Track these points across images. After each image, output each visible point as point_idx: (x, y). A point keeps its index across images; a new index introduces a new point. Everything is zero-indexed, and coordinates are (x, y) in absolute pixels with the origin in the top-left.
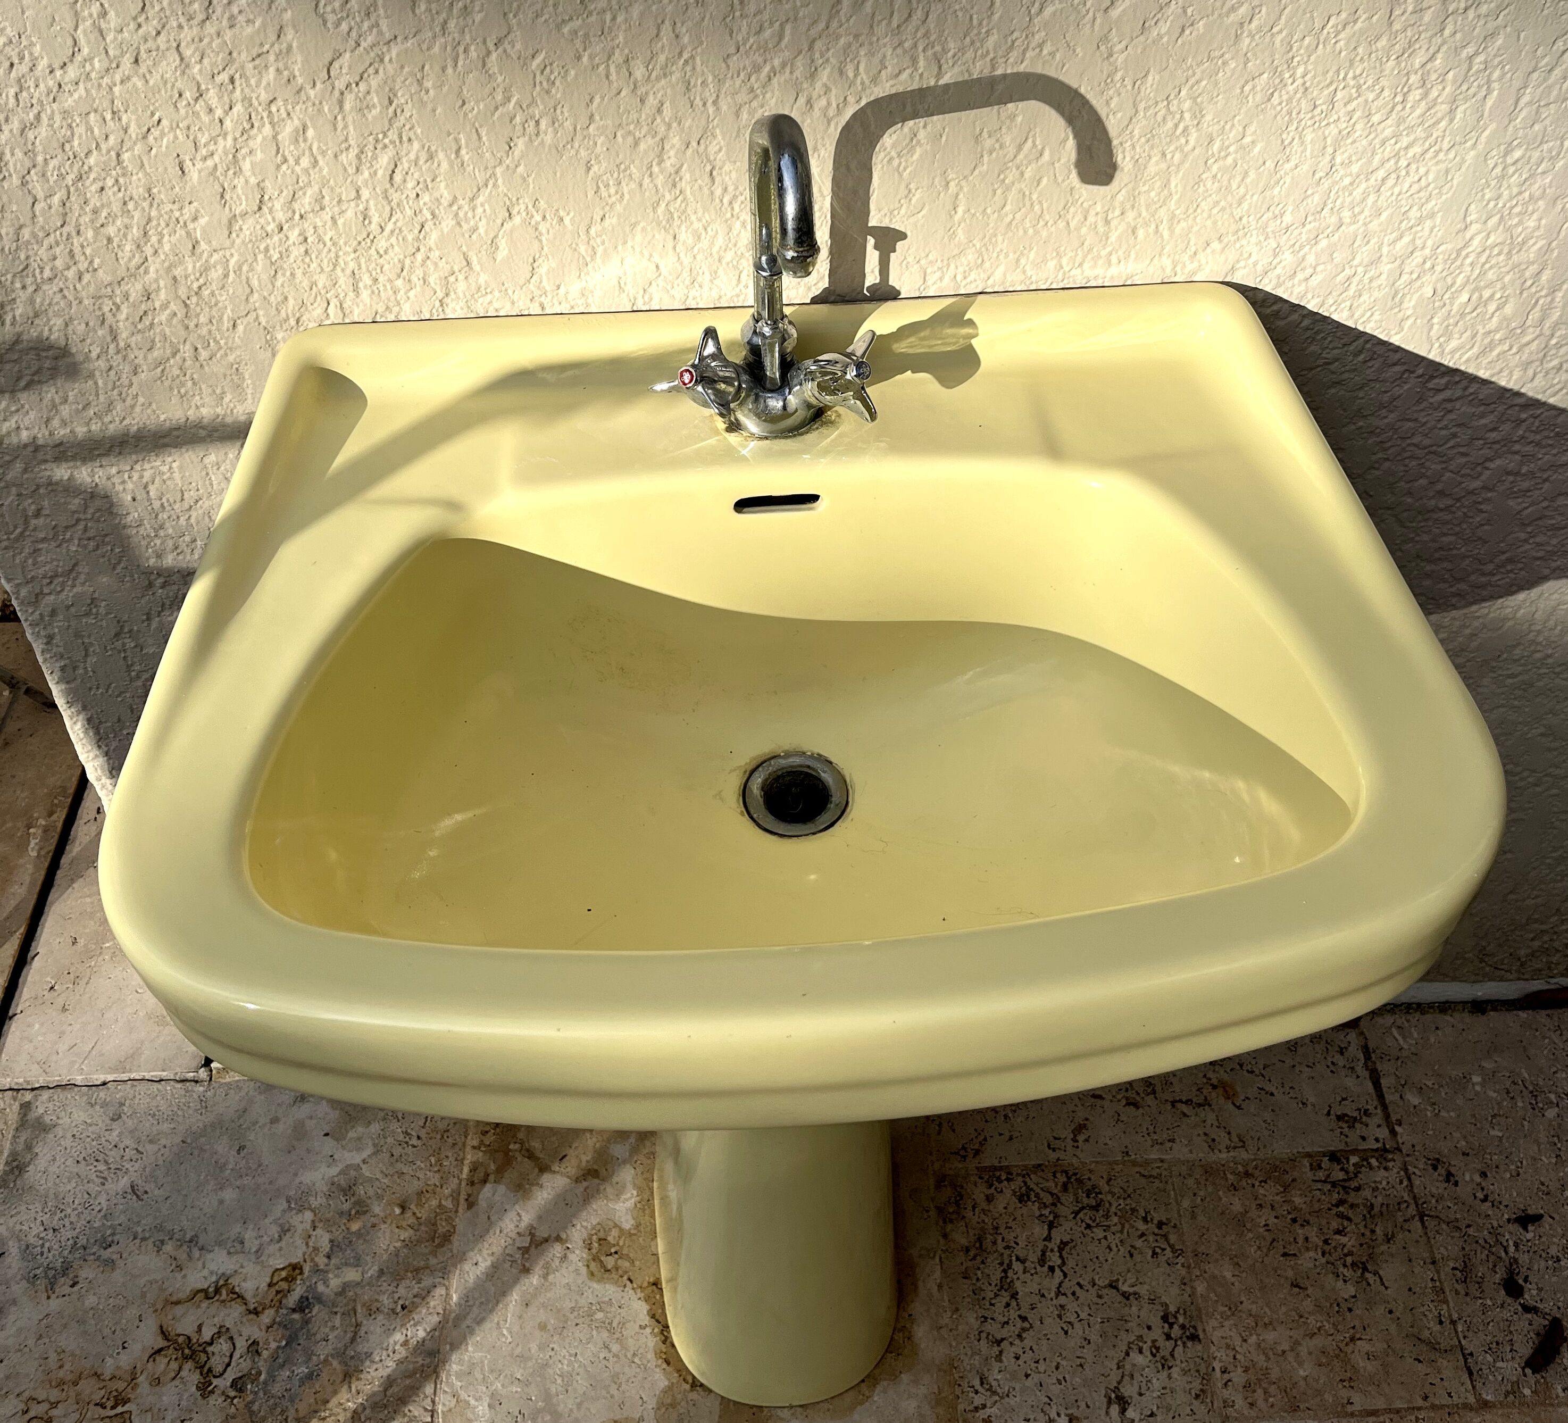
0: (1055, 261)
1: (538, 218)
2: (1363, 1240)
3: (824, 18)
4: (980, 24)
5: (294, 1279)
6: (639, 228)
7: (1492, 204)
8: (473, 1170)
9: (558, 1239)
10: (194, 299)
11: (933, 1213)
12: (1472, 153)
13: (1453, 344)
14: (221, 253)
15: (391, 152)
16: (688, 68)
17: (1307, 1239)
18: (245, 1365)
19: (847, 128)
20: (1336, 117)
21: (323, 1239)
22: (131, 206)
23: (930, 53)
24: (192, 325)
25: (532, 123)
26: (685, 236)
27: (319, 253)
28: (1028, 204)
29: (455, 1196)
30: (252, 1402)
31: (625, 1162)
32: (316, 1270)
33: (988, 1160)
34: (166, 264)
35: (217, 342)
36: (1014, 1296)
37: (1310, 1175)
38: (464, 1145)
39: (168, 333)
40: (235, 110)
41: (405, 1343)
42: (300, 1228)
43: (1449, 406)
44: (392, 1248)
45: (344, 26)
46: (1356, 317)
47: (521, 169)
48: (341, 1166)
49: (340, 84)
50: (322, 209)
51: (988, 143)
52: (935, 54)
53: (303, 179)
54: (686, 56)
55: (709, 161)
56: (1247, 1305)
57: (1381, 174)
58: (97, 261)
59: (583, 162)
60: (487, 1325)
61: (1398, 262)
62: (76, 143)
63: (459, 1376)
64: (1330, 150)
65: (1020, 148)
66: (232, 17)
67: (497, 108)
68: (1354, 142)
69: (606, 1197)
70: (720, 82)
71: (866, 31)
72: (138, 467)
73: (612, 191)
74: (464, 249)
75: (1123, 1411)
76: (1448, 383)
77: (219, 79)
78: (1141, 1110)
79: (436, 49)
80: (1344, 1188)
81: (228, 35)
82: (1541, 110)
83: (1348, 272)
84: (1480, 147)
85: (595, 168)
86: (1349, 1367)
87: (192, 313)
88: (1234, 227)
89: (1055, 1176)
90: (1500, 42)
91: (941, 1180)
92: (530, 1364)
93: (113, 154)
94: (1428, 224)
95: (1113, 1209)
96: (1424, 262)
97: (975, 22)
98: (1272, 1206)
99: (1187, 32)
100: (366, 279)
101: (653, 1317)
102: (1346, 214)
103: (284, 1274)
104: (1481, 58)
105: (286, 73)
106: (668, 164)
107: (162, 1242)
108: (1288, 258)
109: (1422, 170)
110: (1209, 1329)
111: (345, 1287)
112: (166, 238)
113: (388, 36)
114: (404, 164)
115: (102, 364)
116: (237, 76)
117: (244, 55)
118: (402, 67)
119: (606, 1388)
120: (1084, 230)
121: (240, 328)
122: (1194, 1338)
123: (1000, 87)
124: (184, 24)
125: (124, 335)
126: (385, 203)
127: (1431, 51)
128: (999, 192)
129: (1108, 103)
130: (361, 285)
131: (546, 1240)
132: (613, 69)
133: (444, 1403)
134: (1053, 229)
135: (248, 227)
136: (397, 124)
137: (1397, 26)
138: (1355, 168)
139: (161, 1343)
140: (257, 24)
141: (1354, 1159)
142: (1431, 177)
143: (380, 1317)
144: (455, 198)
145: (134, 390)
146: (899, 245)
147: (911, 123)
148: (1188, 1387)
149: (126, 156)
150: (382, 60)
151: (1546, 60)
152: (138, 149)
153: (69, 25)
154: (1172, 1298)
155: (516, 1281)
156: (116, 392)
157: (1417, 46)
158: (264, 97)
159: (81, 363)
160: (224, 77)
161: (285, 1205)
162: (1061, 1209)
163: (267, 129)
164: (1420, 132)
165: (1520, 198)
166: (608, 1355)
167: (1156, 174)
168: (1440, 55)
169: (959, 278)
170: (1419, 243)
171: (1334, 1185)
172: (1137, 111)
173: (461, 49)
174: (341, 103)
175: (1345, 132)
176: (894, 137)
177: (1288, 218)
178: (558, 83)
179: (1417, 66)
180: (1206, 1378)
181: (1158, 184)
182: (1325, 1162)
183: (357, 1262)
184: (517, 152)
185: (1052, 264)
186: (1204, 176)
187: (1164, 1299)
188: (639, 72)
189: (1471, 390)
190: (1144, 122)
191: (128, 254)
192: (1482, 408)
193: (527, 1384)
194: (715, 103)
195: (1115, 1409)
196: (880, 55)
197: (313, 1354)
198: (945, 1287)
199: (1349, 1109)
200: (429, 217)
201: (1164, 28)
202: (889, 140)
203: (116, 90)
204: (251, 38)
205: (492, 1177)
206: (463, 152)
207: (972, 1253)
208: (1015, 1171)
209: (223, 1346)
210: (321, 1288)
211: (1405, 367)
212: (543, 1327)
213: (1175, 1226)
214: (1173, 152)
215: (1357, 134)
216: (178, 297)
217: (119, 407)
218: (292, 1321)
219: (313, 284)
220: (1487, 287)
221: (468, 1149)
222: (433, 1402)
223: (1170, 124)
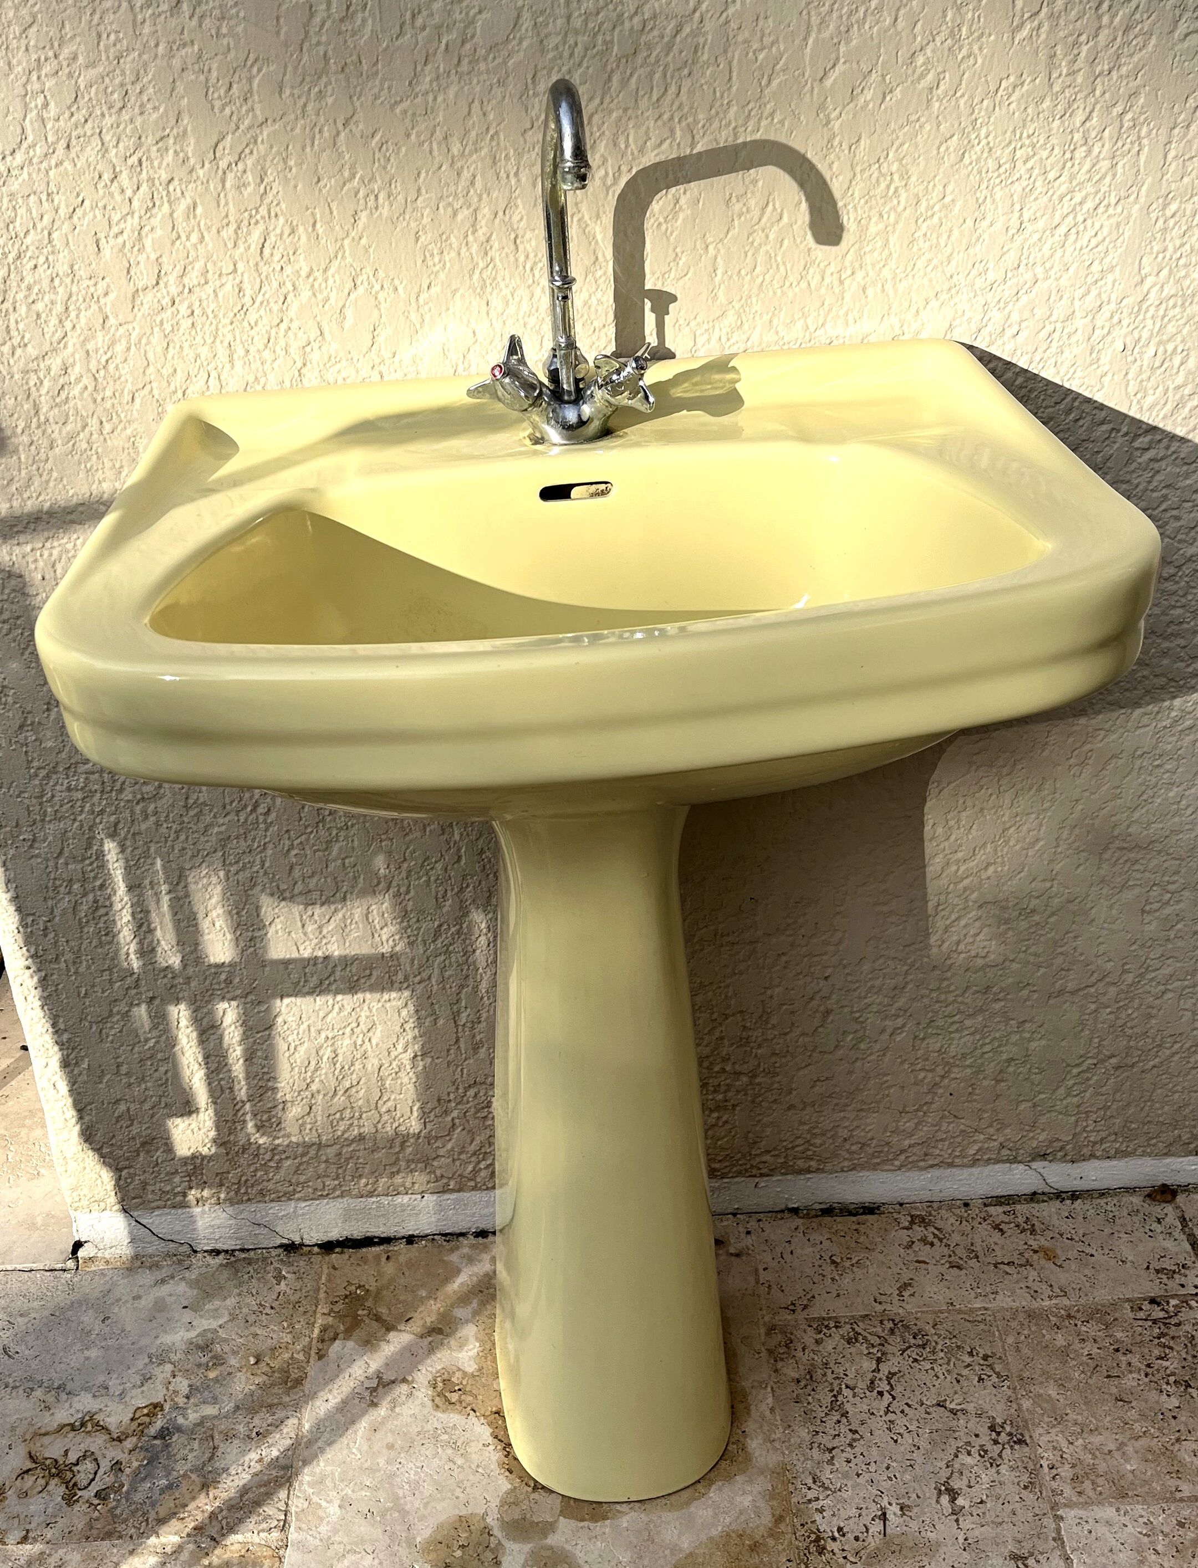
0: (802, 321)
1: (377, 287)
2: (1184, 1363)
3: (599, 94)
4: (722, 97)
5: (155, 1415)
6: (458, 295)
7: (1161, 256)
8: (324, 1329)
9: (404, 1380)
10: (102, 373)
11: (764, 1354)
12: (1137, 207)
13: (1150, 400)
14: (125, 327)
15: (261, 227)
16: (494, 144)
17: (1130, 1364)
18: (109, 1480)
19: (622, 197)
20: (1018, 176)
21: (182, 1385)
22: (57, 282)
23: (684, 124)
24: (99, 399)
25: (372, 197)
26: (496, 303)
27: (203, 325)
28: (774, 266)
29: (306, 1351)
30: (116, 1508)
31: (467, 1321)
32: (176, 1407)
33: (816, 1312)
34: (82, 338)
35: (118, 415)
36: (845, 1414)
37: (1131, 1315)
38: (315, 1312)
39: (79, 407)
40: (141, 190)
41: (260, 1460)
42: (161, 1376)
43: (1156, 466)
44: (246, 1390)
45: (227, 111)
46: (1062, 374)
47: (364, 241)
48: (198, 1331)
49: (223, 164)
50: (206, 283)
51: (737, 207)
52: (688, 125)
53: (192, 254)
54: (492, 132)
55: (513, 230)
56: (1072, 1416)
57: (1062, 230)
58: (27, 336)
59: (413, 233)
60: (336, 1446)
61: (1090, 317)
62: (17, 224)
63: (311, 1485)
64: (1017, 207)
65: (763, 210)
66: (142, 105)
67: (344, 184)
68: (1036, 199)
69: (450, 1348)
70: (519, 155)
71: (632, 105)
72: (48, 545)
73: (436, 259)
74: (318, 318)
75: (953, 1500)
76: (1151, 442)
77: (130, 162)
78: (964, 1271)
79: (298, 131)
80: (1165, 1324)
81: (139, 120)
82: (1187, 163)
83: (1049, 328)
84: (1142, 200)
85: (422, 239)
86: (1175, 1462)
87: (100, 387)
88: (946, 286)
89: (881, 1322)
90: (1142, 100)
91: (771, 1329)
92: (378, 1474)
93: (46, 233)
94: (1110, 278)
95: (939, 1347)
96: (1112, 317)
97: (718, 94)
98: (1095, 1341)
99: (888, 98)
100: (240, 351)
101: (496, 1437)
102: (1039, 270)
103: (146, 1411)
104: (1129, 116)
105: (181, 155)
106: (480, 232)
107: (32, 1389)
108: (996, 316)
109: (1097, 226)
110: (1036, 1436)
111: (203, 1421)
112: (83, 313)
113: (261, 119)
114: (272, 239)
115: (25, 439)
116: (144, 159)
117: (150, 138)
118: (271, 147)
119: (452, 1491)
120: (823, 291)
121: (138, 401)
122: (1021, 1442)
123: (743, 154)
124: (106, 112)
125: (44, 410)
126: (256, 275)
127: (1088, 110)
128: (750, 254)
129: (830, 166)
130: (235, 356)
131: (393, 1382)
132: (435, 146)
133: (297, 1504)
134: (797, 289)
135: (148, 299)
136: (267, 201)
137: (1056, 88)
138: (1040, 224)
139: (29, 1465)
140: (161, 110)
141: (1173, 1302)
142: (1105, 231)
143: (236, 1441)
144: (312, 269)
145: (48, 466)
146: (672, 307)
147: (673, 190)
148: (1016, 1480)
149: (55, 235)
150: (256, 142)
151: (1183, 116)
152: (66, 227)
153: (19, 115)
154: (999, 1413)
155: (364, 1413)
156: (35, 467)
157: (1075, 106)
158: (165, 176)
159: (9, 438)
160: (134, 159)
161: (147, 1360)
162: (888, 1348)
163: (166, 208)
164: (1090, 188)
165: (1183, 249)
166: (452, 1466)
167: (877, 234)
168: (1095, 114)
169: (724, 339)
170: (1105, 297)
171: (1155, 1322)
172: (855, 175)
173: (317, 130)
174: (223, 181)
175: (1027, 190)
176: (661, 203)
177: (991, 276)
178: (392, 160)
179: (1078, 125)
180: (1035, 1473)
181: (879, 244)
182: (1146, 1305)
183: (215, 1400)
184: (361, 224)
185: (800, 324)
186: (916, 235)
187: (990, 1413)
188: (455, 149)
189: (1173, 449)
190: (862, 185)
191: (53, 329)
192: (1185, 468)
193: (377, 1489)
194: (516, 174)
195: (945, 1499)
196: (644, 128)
197: (173, 1469)
198: (777, 1411)
199: (1168, 1264)
200: (291, 288)
201: (869, 95)
202: (658, 206)
203: (51, 173)
204: (156, 122)
205: (341, 1336)
206: (318, 225)
207: (802, 1384)
208: (842, 1320)
209: (89, 1466)
210: (180, 1420)
211: (1111, 426)
212: (390, 1447)
213: (1000, 1358)
214: (889, 213)
215: (1039, 190)
216: (89, 370)
217: (37, 482)
218: (153, 1446)
219: (197, 356)
220: (1169, 341)
221: (318, 1315)
222: (287, 1504)
223: (883, 186)
